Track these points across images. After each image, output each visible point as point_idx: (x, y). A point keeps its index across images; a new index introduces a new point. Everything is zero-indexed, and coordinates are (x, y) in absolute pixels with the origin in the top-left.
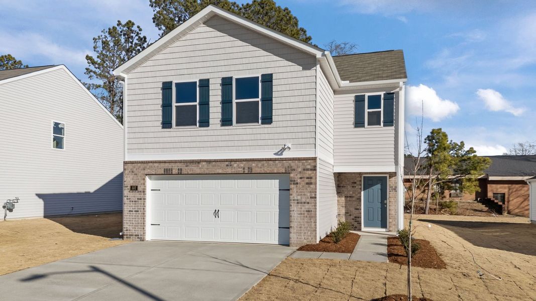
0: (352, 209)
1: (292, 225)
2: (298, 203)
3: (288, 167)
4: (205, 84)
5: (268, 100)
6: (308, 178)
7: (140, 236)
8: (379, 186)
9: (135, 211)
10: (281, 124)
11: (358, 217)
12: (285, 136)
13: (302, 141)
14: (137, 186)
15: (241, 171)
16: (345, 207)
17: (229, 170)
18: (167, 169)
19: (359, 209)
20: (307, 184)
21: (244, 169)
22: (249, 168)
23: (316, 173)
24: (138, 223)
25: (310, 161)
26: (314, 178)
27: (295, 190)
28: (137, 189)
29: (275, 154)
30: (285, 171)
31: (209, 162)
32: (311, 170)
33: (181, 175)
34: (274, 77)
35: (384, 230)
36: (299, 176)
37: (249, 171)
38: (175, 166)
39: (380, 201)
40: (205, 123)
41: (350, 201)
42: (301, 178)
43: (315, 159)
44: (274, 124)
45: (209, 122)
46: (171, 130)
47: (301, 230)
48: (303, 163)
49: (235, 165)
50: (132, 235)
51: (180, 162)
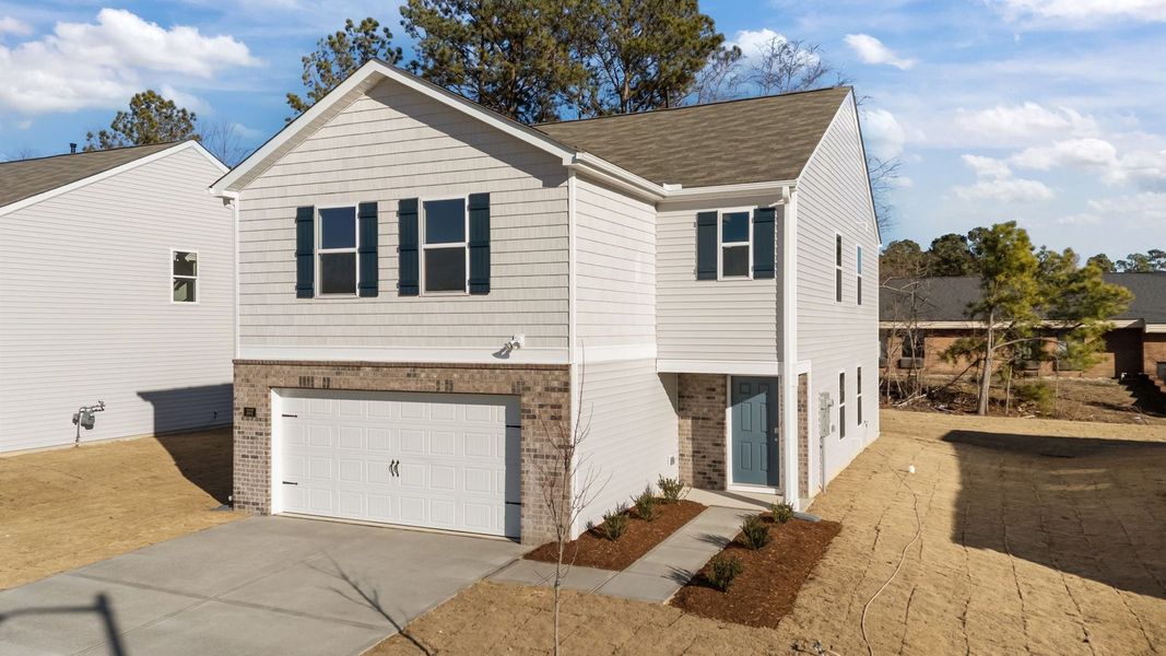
0: (708, 445)
1: (525, 501)
2: (535, 456)
3: (518, 383)
4: (370, 212)
5: (481, 245)
6: (553, 407)
7: (260, 506)
8: (762, 397)
9: (252, 457)
10: (506, 294)
11: (720, 462)
12: (513, 319)
13: (543, 331)
14: (255, 409)
15: (432, 386)
16: (693, 439)
17: (412, 385)
18: (304, 378)
19: (721, 445)
20: (553, 418)
21: (438, 383)
22: (447, 382)
23: (569, 396)
24: (258, 481)
25: (557, 373)
26: (565, 406)
27: (530, 429)
28: (254, 415)
29: (495, 355)
30: (513, 390)
31: (376, 366)
32: (560, 390)
33: (327, 391)
34: (493, 199)
35: (772, 491)
36: (537, 402)
37: (447, 388)
38: (318, 373)
39: (765, 428)
40: (370, 288)
41: (703, 427)
42: (541, 406)
43: (566, 369)
44: (493, 294)
45: (377, 288)
46: (312, 300)
47: (541, 512)
48: (544, 375)
49: (423, 375)
50: (247, 503)
51: (327, 364)
